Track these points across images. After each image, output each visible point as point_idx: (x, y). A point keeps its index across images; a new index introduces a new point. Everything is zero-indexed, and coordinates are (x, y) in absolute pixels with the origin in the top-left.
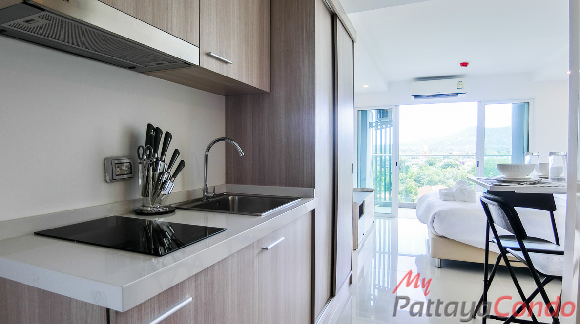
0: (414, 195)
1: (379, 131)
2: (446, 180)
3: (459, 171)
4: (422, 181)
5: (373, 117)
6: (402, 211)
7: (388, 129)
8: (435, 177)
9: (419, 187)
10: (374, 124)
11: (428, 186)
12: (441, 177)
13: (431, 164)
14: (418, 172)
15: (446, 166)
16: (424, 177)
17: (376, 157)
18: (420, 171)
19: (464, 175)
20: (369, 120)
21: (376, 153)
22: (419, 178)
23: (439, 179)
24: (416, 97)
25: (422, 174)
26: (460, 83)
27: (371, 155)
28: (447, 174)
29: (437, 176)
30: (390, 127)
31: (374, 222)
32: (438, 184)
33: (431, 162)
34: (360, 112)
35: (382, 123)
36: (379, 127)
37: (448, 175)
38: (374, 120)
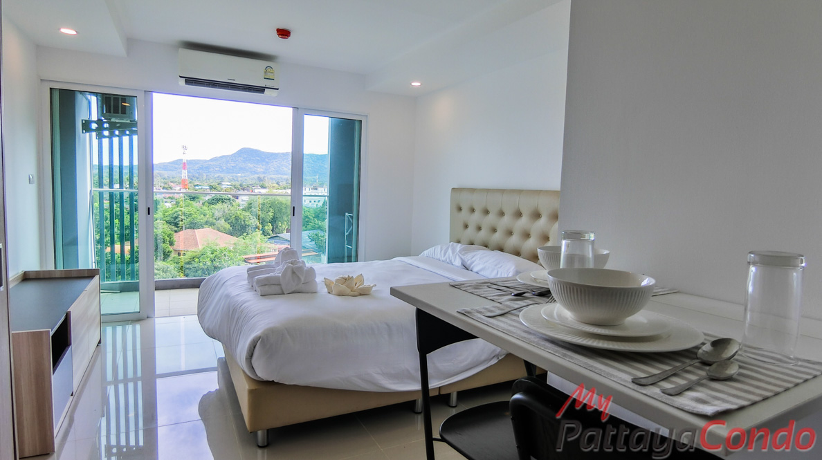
0: (168, 245)
1: (106, 142)
2: (214, 221)
3: (232, 208)
4: (181, 223)
5: (90, 109)
6: (161, 298)
7: (126, 139)
8: (199, 217)
9: (176, 232)
10: (94, 126)
11: (189, 231)
12: (207, 216)
13: (193, 198)
14: (175, 210)
15: (214, 201)
16: (183, 217)
17: (101, 194)
18: (177, 209)
19: (238, 214)
20: (81, 115)
21: (101, 185)
22: (176, 218)
23: (205, 219)
24: (189, 81)
25: (180, 213)
26: (269, 70)
27: (89, 189)
28: (217, 212)
29: (202, 216)
30: (130, 136)
31: (100, 342)
32: (203, 227)
33: (193, 196)
34: (56, 96)
35: (113, 127)
36: (106, 133)
37: (217, 214)
38: (94, 118)
